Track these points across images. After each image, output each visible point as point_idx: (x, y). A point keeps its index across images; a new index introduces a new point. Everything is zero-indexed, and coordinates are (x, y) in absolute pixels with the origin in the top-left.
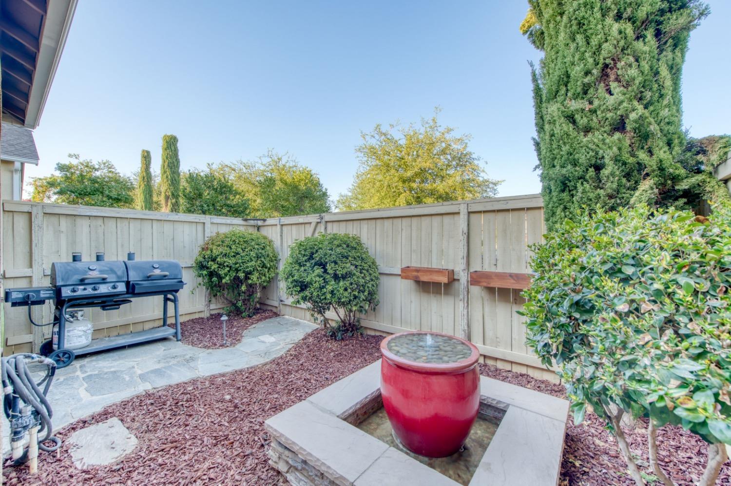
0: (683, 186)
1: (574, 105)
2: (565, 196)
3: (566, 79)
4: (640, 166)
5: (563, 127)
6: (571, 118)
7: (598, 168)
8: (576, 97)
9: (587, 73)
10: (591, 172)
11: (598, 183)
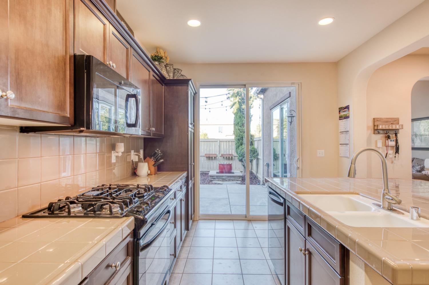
1: (240, 128)
2: (239, 141)
3: (238, 123)
5: (238, 131)
6: (239, 129)
7: (243, 138)
8: (239, 126)
9: (241, 124)
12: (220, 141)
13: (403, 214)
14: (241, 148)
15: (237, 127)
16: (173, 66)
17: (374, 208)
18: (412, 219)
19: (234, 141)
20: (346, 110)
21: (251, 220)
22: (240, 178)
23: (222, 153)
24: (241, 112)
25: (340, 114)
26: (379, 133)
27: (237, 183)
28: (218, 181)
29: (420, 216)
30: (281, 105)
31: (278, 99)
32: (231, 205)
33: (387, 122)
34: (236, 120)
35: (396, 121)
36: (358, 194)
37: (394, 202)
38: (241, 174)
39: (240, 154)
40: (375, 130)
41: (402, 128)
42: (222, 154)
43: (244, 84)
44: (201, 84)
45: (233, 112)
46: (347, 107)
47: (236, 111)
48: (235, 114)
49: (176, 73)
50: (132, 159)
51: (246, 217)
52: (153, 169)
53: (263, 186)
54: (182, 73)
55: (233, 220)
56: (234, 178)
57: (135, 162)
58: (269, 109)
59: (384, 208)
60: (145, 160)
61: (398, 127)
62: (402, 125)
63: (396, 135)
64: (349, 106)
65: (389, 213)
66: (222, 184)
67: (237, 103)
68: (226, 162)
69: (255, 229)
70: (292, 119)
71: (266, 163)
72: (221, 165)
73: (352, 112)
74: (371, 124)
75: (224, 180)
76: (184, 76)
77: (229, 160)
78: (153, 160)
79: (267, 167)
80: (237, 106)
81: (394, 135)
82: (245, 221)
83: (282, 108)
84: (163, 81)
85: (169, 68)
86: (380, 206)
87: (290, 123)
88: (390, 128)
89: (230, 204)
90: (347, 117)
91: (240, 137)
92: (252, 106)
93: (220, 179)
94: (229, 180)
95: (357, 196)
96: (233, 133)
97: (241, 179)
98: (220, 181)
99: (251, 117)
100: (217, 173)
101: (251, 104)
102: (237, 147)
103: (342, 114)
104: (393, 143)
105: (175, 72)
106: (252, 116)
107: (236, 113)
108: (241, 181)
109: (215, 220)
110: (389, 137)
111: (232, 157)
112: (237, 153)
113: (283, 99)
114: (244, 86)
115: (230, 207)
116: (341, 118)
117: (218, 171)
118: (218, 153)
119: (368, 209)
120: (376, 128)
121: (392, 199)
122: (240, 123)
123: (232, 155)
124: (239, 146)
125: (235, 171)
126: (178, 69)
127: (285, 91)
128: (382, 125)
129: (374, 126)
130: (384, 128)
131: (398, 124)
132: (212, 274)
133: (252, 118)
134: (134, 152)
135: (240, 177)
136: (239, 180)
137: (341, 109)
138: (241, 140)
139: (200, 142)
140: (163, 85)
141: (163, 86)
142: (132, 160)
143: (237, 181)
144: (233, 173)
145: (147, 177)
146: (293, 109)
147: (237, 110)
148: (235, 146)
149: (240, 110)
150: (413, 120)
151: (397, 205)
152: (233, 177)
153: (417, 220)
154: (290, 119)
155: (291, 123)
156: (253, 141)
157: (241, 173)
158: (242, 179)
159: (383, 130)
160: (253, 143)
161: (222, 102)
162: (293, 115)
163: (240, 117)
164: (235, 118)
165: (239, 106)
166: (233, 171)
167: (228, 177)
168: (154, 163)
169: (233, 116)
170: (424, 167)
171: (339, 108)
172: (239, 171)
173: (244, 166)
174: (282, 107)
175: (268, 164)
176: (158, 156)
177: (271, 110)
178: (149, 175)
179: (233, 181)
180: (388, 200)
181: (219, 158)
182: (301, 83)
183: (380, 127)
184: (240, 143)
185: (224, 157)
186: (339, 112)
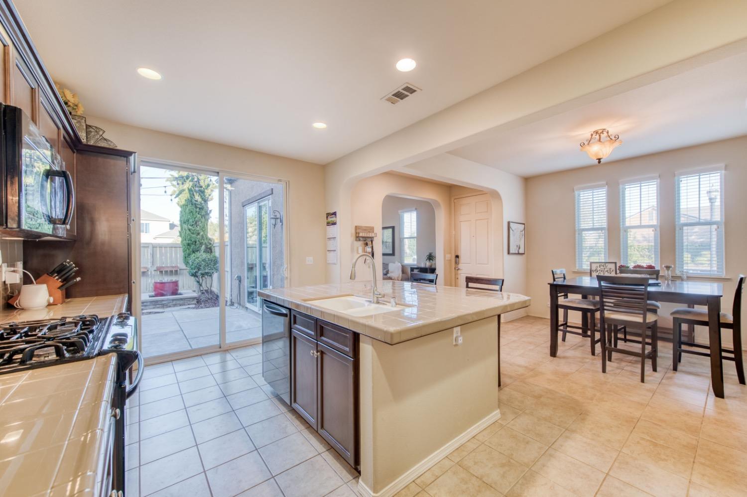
0: (209, 247)
1: (190, 227)
2: (189, 247)
3: (188, 221)
4: (202, 243)
5: (188, 232)
6: (189, 230)
7: (196, 242)
8: (190, 225)
9: (193, 222)
10: (194, 243)
11: (195, 245)
12: (153, 247)
13: (386, 304)
14: (194, 256)
15: (185, 226)
16: (85, 121)
17: (366, 304)
18: (392, 306)
19: (181, 246)
20: (333, 216)
21: (227, 350)
22: (193, 300)
23: (158, 264)
24: (192, 204)
25: (327, 219)
26: (359, 240)
27: (189, 308)
28: (154, 308)
29: (396, 304)
30: (259, 203)
31: (254, 193)
32: (188, 338)
33: (365, 230)
34: (184, 216)
35: (371, 229)
36: (353, 295)
37: (380, 296)
38: (195, 295)
39: (192, 265)
40: (357, 237)
41: (376, 236)
42: (157, 267)
43: (217, 171)
44: (142, 160)
45: (178, 204)
46: (335, 214)
47: (183, 202)
48: (181, 207)
49: (93, 134)
50: (3, 280)
51: (220, 348)
52: (59, 294)
53: (232, 307)
54: (105, 136)
55: (201, 355)
56: (185, 301)
57: (10, 284)
58: (241, 205)
59: (373, 302)
60: (38, 280)
61: (373, 235)
62: (376, 234)
63: (372, 243)
64: (336, 212)
65: (377, 305)
66: (163, 312)
67: (187, 191)
68: (166, 279)
69: (236, 358)
70: (276, 221)
71: (237, 275)
72: (158, 284)
73: (338, 219)
74: (353, 231)
75: (164, 306)
76: (109, 141)
77: (170, 275)
78: (57, 280)
79: (238, 281)
80: (186, 195)
81: (370, 242)
82: (219, 354)
83: (260, 207)
84: (75, 146)
85: (77, 122)
86: (370, 302)
87: (273, 226)
88: (368, 236)
89: (186, 338)
90: (334, 224)
91: (191, 240)
92: (210, 197)
93: (158, 306)
94: (175, 305)
95: (352, 297)
96: (178, 234)
97: (195, 302)
98: (158, 308)
99: (210, 213)
100: (150, 296)
101: (210, 195)
102: (186, 256)
103: (330, 220)
104: (369, 250)
105: (91, 132)
106: (210, 211)
107: (183, 205)
108: (196, 304)
109: (170, 363)
110: (367, 244)
111: (176, 271)
112: (187, 263)
113: (263, 196)
114: (216, 174)
115: (188, 342)
116: (328, 224)
117: (153, 294)
118: (149, 266)
119: (363, 305)
120: (357, 235)
121: (380, 295)
122: (191, 220)
123: (177, 267)
124: (189, 255)
125: (184, 291)
126: (96, 127)
127: (266, 186)
128: (362, 232)
129: (356, 233)
130: (363, 236)
131: (373, 232)
132: (190, 424)
133: (211, 215)
134: (8, 267)
135: (193, 298)
136: (192, 303)
137: (328, 215)
138: (194, 246)
139: (141, 248)
140: (74, 152)
141: (75, 154)
142: (5, 282)
143: (189, 304)
144: (180, 294)
145: (47, 310)
146: (277, 209)
147: (186, 200)
148: (183, 254)
149: (191, 202)
150: (384, 228)
151: (382, 299)
152: (181, 299)
153: (395, 306)
154: (273, 221)
155: (275, 225)
156: (212, 247)
157: (193, 292)
158: (197, 302)
159: (363, 237)
160: (213, 249)
161: (165, 187)
162: (277, 217)
163: (191, 212)
164: (181, 212)
165: (189, 195)
166: (179, 291)
167: (173, 300)
168: (61, 284)
169: (179, 209)
170: (388, 271)
171: (327, 214)
172: (191, 291)
173: (198, 282)
174: (260, 205)
175: (240, 277)
176: (71, 272)
177: (243, 206)
178: (49, 305)
179: (181, 305)
180: (376, 296)
181: (151, 273)
182: (289, 181)
183: (361, 235)
184: (191, 250)
185: (161, 272)
186: (327, 217)
